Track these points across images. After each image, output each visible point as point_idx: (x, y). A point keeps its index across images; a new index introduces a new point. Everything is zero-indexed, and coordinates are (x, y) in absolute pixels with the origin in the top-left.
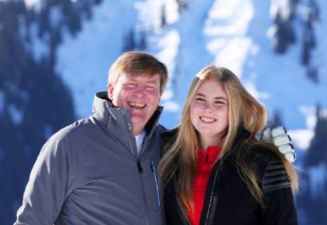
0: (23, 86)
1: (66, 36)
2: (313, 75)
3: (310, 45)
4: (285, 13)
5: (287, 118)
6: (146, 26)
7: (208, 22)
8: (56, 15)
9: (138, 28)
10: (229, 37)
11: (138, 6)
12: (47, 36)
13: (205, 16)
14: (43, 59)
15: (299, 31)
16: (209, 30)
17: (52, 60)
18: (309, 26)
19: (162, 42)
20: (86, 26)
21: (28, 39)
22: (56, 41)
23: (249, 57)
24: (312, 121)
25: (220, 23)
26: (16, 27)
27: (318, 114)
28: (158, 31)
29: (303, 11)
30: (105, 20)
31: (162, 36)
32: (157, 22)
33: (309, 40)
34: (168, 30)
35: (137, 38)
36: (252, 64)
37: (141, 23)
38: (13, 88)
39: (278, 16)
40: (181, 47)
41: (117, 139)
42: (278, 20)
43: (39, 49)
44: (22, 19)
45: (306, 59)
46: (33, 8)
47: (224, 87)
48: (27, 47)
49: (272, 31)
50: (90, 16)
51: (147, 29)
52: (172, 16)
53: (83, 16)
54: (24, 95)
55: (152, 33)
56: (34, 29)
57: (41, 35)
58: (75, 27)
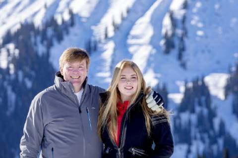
0: (32, 69)
1: (55, 42)
2: (183, 65)
3: (182, 50)
4: (170, 33)
5: (170, 87)
6: (97, 38)
7: (129, 37)
8: (50, 32)
9: (93, 39)
10: (140, 45)
11: (93, 28)
12: (45, 43)
13: (128, 34)
14: (43, 54)
15: (177, 42)
16: (130, 41)
17: (48, 55)
18: (182, 40)
19: (105, 47)
20: (66, 38)
21: (36, 44)
22: (50, 45)
23: (151, 55)
24: (182, 89)
25: (135, 37)
26: (29, 38)
27: (186, 85)
28: (103, 41)
29: (179, 32)
30: (76, 35)
31: (105, 44)
32: (103, 37)
33: (182, 47)
34: (109, 41)
35: (92, 45)
36: (152, 59)
37: (94, 36)
38: (27, 69)
39: (166, 34)
40: (115, 50)
41: (67, 97)
42: (166, 36)
43: (41, 49)
44: (32, 34)
45: (180, 57)
46: (38, 28)
47: (134, 70)
48: (35, 48)
49: (162, 42)
50: (68, 33)
51: (98, 40)
52: (111, 33)
53: (64, 33)
54: (33, 73)
55: (100, 42)
56: (39, 39)
57: (42, 42)
58: (60, 38)
